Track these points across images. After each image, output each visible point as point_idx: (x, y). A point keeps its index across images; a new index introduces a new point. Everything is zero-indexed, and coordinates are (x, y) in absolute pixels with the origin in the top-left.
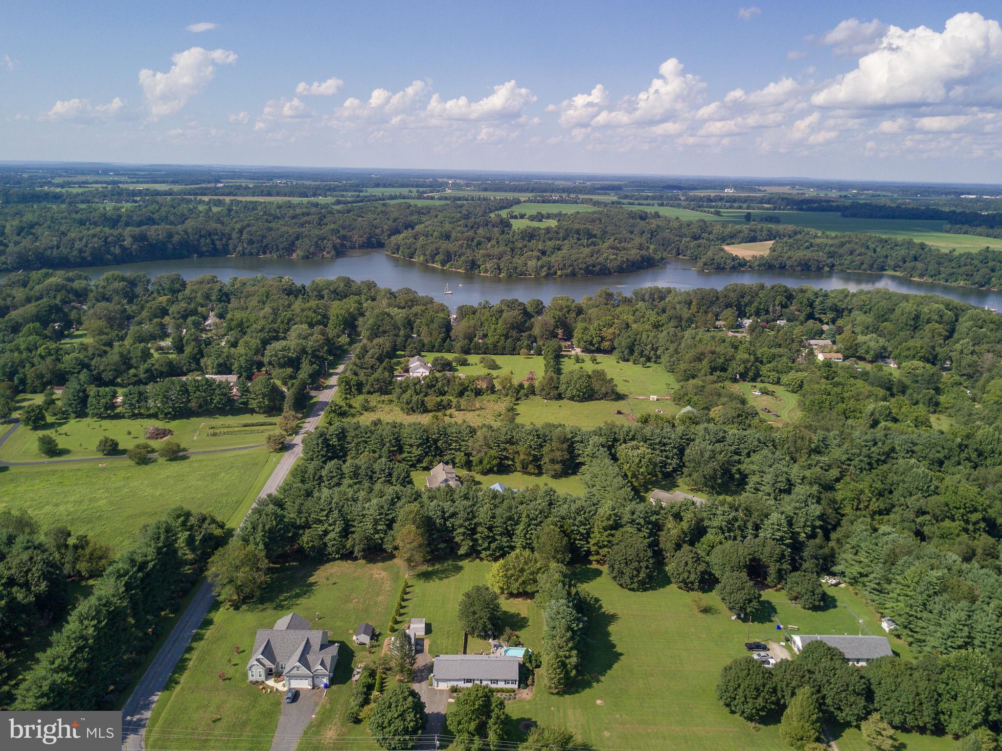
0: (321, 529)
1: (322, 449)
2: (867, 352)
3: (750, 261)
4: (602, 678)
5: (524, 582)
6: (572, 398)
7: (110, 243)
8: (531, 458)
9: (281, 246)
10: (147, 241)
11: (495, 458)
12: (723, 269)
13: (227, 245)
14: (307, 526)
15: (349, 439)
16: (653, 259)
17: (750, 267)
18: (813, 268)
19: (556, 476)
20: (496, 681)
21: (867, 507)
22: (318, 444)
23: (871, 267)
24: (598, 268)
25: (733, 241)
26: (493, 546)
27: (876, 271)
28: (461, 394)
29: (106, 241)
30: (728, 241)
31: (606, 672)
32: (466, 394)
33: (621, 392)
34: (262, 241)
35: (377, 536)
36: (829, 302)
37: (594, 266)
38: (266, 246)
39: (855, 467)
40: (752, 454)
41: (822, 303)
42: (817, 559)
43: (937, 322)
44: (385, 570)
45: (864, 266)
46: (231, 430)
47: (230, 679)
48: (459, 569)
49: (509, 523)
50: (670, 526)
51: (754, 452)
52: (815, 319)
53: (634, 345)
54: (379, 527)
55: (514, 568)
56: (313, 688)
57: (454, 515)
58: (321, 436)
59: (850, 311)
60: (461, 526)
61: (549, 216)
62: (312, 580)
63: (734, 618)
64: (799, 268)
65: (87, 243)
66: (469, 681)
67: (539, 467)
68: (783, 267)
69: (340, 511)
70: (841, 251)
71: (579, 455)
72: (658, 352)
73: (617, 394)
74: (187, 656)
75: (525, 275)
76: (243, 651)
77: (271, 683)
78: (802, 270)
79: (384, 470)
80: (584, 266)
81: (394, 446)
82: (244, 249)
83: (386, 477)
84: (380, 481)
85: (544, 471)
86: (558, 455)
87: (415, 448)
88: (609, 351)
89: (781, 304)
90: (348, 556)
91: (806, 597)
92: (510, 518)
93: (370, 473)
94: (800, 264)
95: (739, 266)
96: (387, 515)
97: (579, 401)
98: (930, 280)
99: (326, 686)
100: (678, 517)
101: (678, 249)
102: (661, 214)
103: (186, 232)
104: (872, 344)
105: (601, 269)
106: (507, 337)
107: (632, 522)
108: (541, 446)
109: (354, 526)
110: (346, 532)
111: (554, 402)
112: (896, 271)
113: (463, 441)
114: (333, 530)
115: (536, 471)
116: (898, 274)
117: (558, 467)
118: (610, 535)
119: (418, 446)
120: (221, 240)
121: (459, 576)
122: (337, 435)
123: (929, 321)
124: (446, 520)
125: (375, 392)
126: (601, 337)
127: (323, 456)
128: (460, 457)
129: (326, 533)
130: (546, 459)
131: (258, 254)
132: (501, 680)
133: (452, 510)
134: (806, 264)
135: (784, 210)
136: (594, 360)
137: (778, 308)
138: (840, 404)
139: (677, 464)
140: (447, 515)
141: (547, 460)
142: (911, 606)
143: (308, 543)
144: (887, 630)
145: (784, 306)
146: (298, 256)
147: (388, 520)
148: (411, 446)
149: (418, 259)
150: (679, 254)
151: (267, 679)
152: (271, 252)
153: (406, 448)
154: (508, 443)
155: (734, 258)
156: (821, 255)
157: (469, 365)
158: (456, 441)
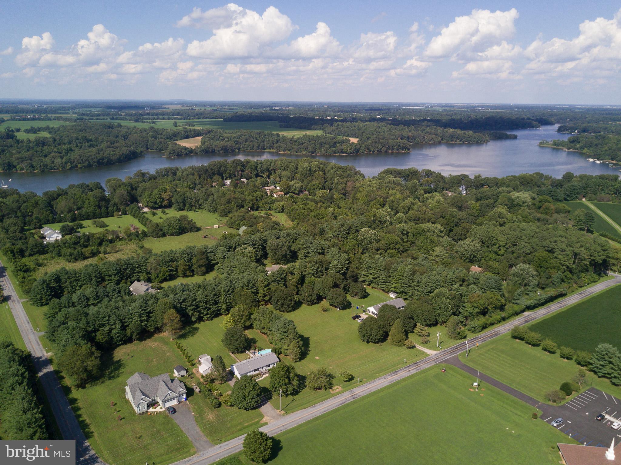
0: (106, 329)
1: (47, 291)
2: (295, 190)
3: (194, 149)
4: (310, 349)
5: (244, 322)
6: (172, 235)
8: (187, 267)
11: (167, 271)
12: (181, 155)
15: (63, 281)
16: (136, 152)
17: (195, 153)
18: (230, 150)
19: (204, 274)
20: (269, 366)
21: (358, 252)
22: (43, 288)
23: (258, 147)
24: (106, 160)
25: (176, 138)
26: (210, 312)
27: (261, 150)
28: (100, 244)
30: (174, 139)
31: (309, 346)
32: (104, 243)
33: (198, 226)
35: (143, 324)
36: (265, 167)
37: (103, 159)
39: (341, 237)
40: (295, 241)
41: (261, 167)
42: (353, 277)
43: (319, 171)
44: (155, 341)
45: (255, 148)
47: (124, 418)
48: (197, 329)
49: (215, 297)
50: (290, 279)
51: (296, 240)
52: (259, 176)
53: (184, 200)
54: (143, 319)
55: (239, 315)
56: (179, 403)
57: (184, 300)
58: (44, 282)
59: (275, 170)
60: (190, 306)
61: (40, 129)
63: (338, 310)
64: (222, 151)
66: (256, 370)
67: (193, 271)
68: (213, 151)
70: (240, 140)
71: (212, 260)
72: (200, 202)
73: (197, 228)
74: (81, 419)
75: (55, 169)
76: (116, 404)
77: (151, 410)
78: (224, 152)
80: (96, 160)
81: (99, 278)
83: (117, 294)
84: (114, 297)
85: (195, 273)
86: (202, 262)
87: (113, 276)
88: (169, 206)
89: (241, 170)
90: (130, 340)
91: (361, 293)
92: (215, 295)
94: (222, 149)
95: (189, 153)
96: (145, 310)
97: (177, 235)
98: (289, 153)
99: (186, 399)
100: (292, 274)
101: (147, 145)
102: (122, 124)
104: (297, 185)
105: (108, 161)
106: (100, 207)
107: (275, 280)
108: (191, 260)
109: (126, 322)
110: (124, 328)
111: (161, 239)
112: (270, 149)
113: (142, 266)
114: (115, 328)
115: (191, 274)
116: (272, 150)
117: (203, 269)
118: (268, 289)
119: (115, 275)
121: (199, 332)
122: (54, 280)
123: (315, 172)
124: (181, 304)
126: (162, 198)
127: (49, 295)
128: (143, 276)
129: (111, 330)
132: (271, 364)
133: (182, 298)
134: (226, 149)
135: (190, 119)
136: (164, 213)
137: (240, 172)
138: (311, 213)
139: (262, 253)
140: (181, 301)
141: (196, 266)
142: (404, 283)
143: (102, 340)
144: (394, 297)
145: (243, 171)
147: (147, 313)
148: (110, 276)
150: (148, 149)
151: (148, 409)
153: (107, 278)
154: (171, 261)
155: (186, 148)
156: (232, 143)
157: (84, 227)
158: (138, 268)
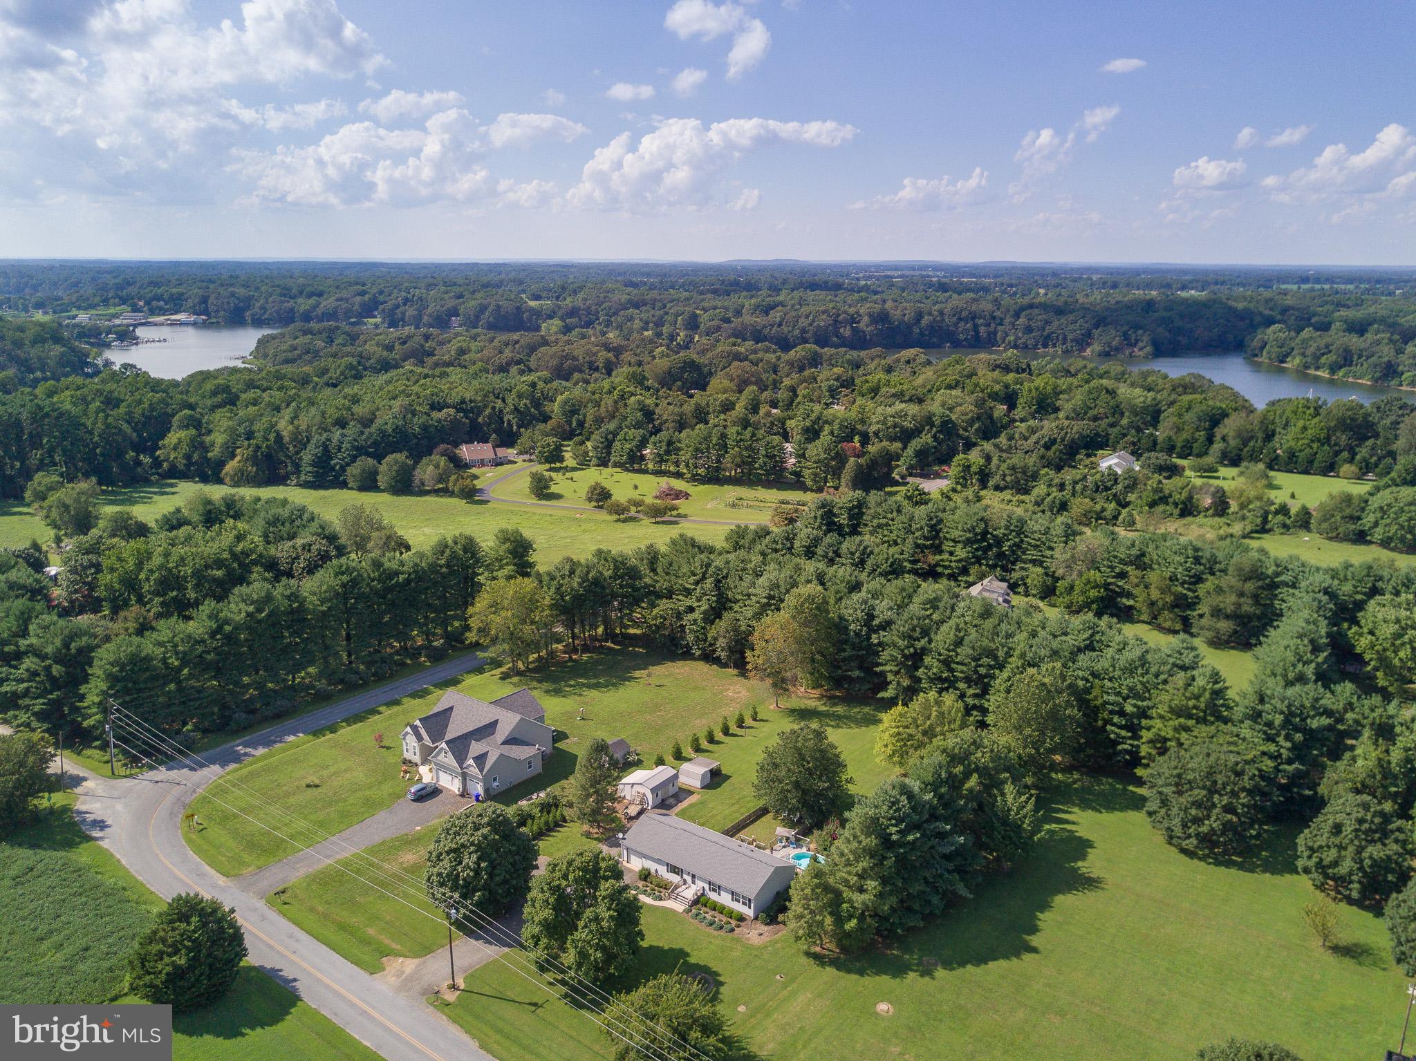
0: (684, 602)
1: (820, 527)
4: (942, 973)
7: (840, 323)
8: (1171, 600)
9: (1070, 336)
10: (890, 323)
11: (1098, 587)
13: (995, 333)
14: (669, 594)
19: (1218, 643)
20: (717, 889)
22: (816, 518)
29: (836, 321)
31: (962, 964)
34: (1044, 329)
38: (1049, 336)
46: (762, 504)
47: (389, 749)
49: (985, 660)
56: (462, 795)
58: (823, 506)
62: (637, 674)
65: (813, 321)
66: (674, 869)
67: (1188, 621)
69: (718, 581)
71: (1281, 612)
74: (381, 709)
77: (424, 769)
79: (852, 554)
82: (1017, 338)
85: (1195, 629)
86: (1229, 601)
87: (960, 546)
93: (831, 554)
99: (478, 799)
103: (941, 313)
106: (1325, 443)
107: (1256, 716)
108: (1198, 579)
115: (1178, 626)
117: (1225, 626)
119: (965, 544)
120: (988, 325)
122: (850, 509)
124: (871, 630)
125: (1006, 488)
129: (690, 611)
130: (1204, 608)
131: (1035, 347)
132: (726, 890)
140: (876, 621)
146: (1093, 352)
148: (955, 542)
149: (1293, 363)
151: (423, 763)
152: (1054, 345)
154: (1131, 563)
